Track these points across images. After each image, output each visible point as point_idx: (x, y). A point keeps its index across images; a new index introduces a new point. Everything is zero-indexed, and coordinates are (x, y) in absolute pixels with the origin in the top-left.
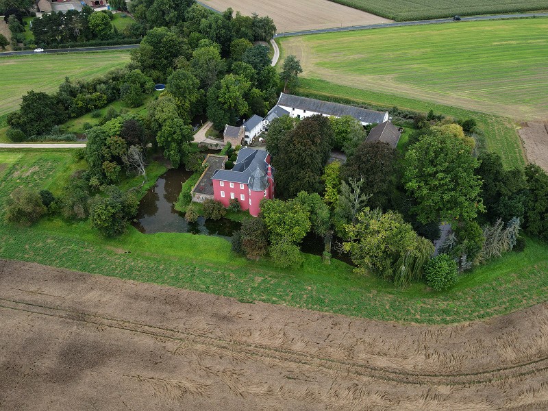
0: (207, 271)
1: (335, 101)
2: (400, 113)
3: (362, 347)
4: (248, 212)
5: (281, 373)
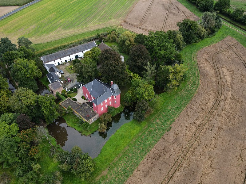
3: (203, 106)
5: (209, 132)
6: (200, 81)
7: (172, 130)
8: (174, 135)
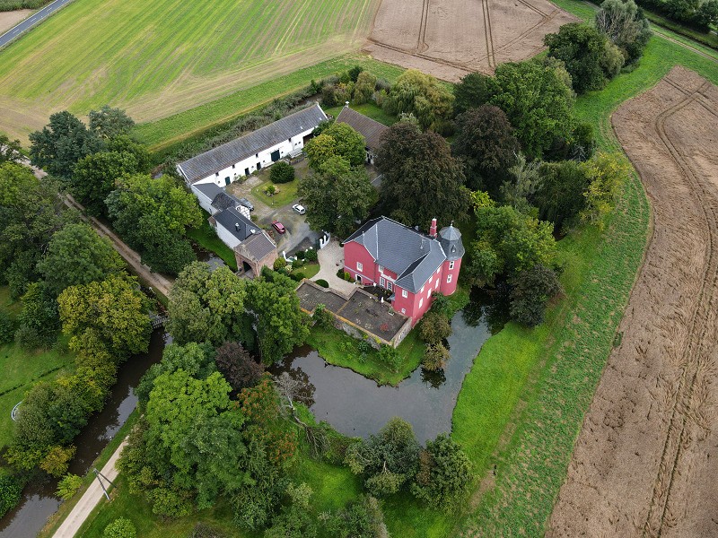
6: (647, 197)
7: (625, 341)
8: (636, 354)
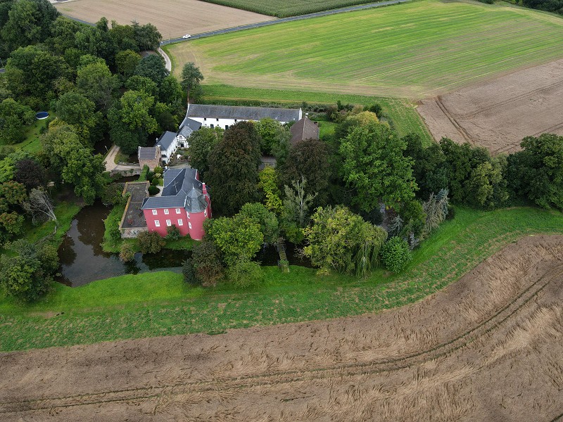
0: (163, 311)
1: (244, 105)
2: (310, 108)
3: (347, 347)
4: (188, 237)
5: (276, 398)
7: (218, 337)
8: (208, 347)
